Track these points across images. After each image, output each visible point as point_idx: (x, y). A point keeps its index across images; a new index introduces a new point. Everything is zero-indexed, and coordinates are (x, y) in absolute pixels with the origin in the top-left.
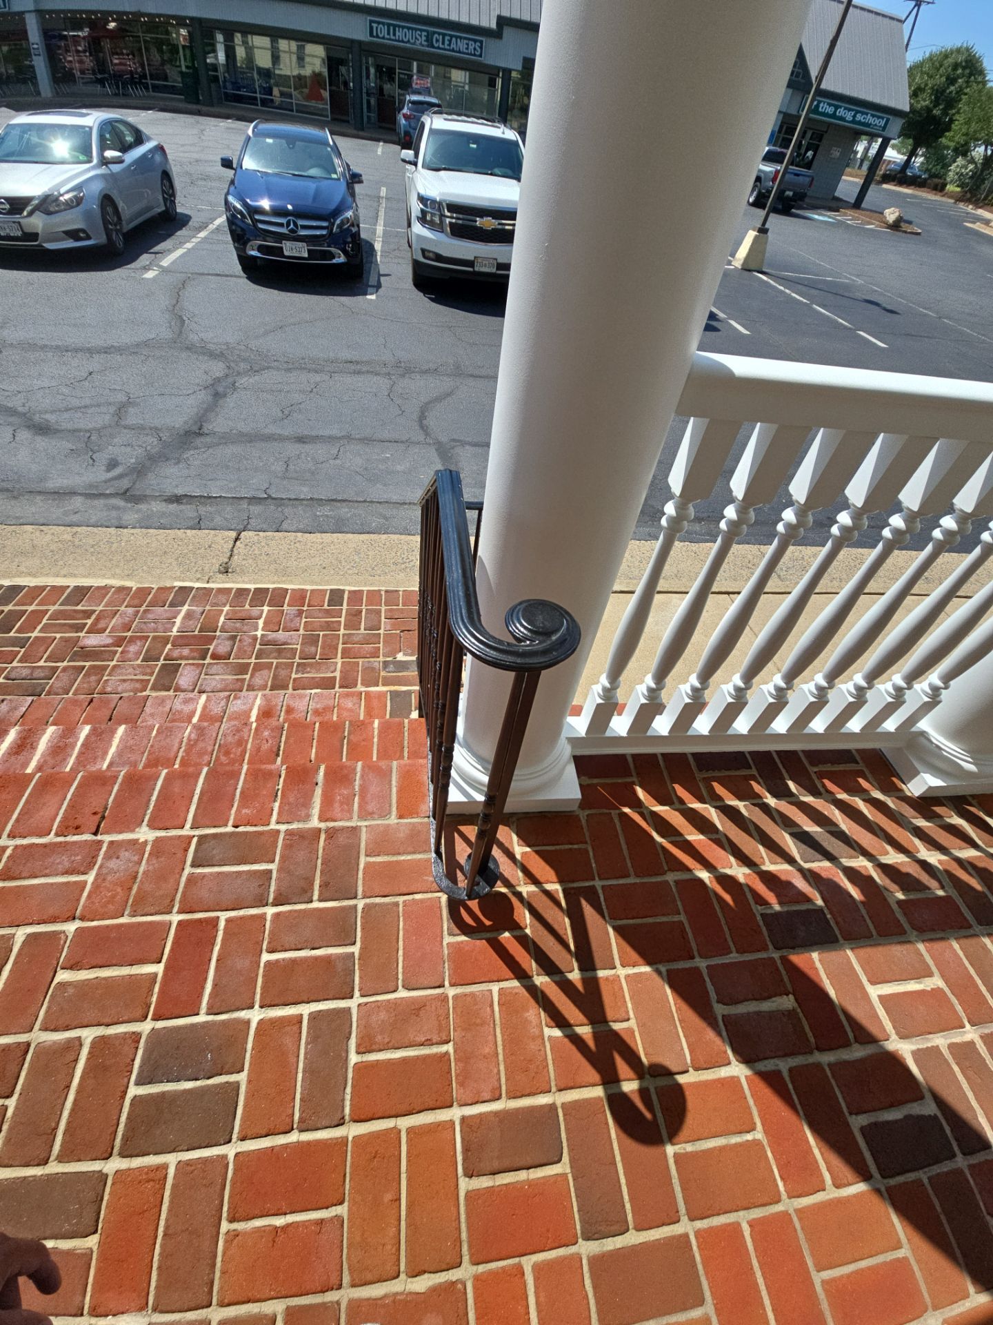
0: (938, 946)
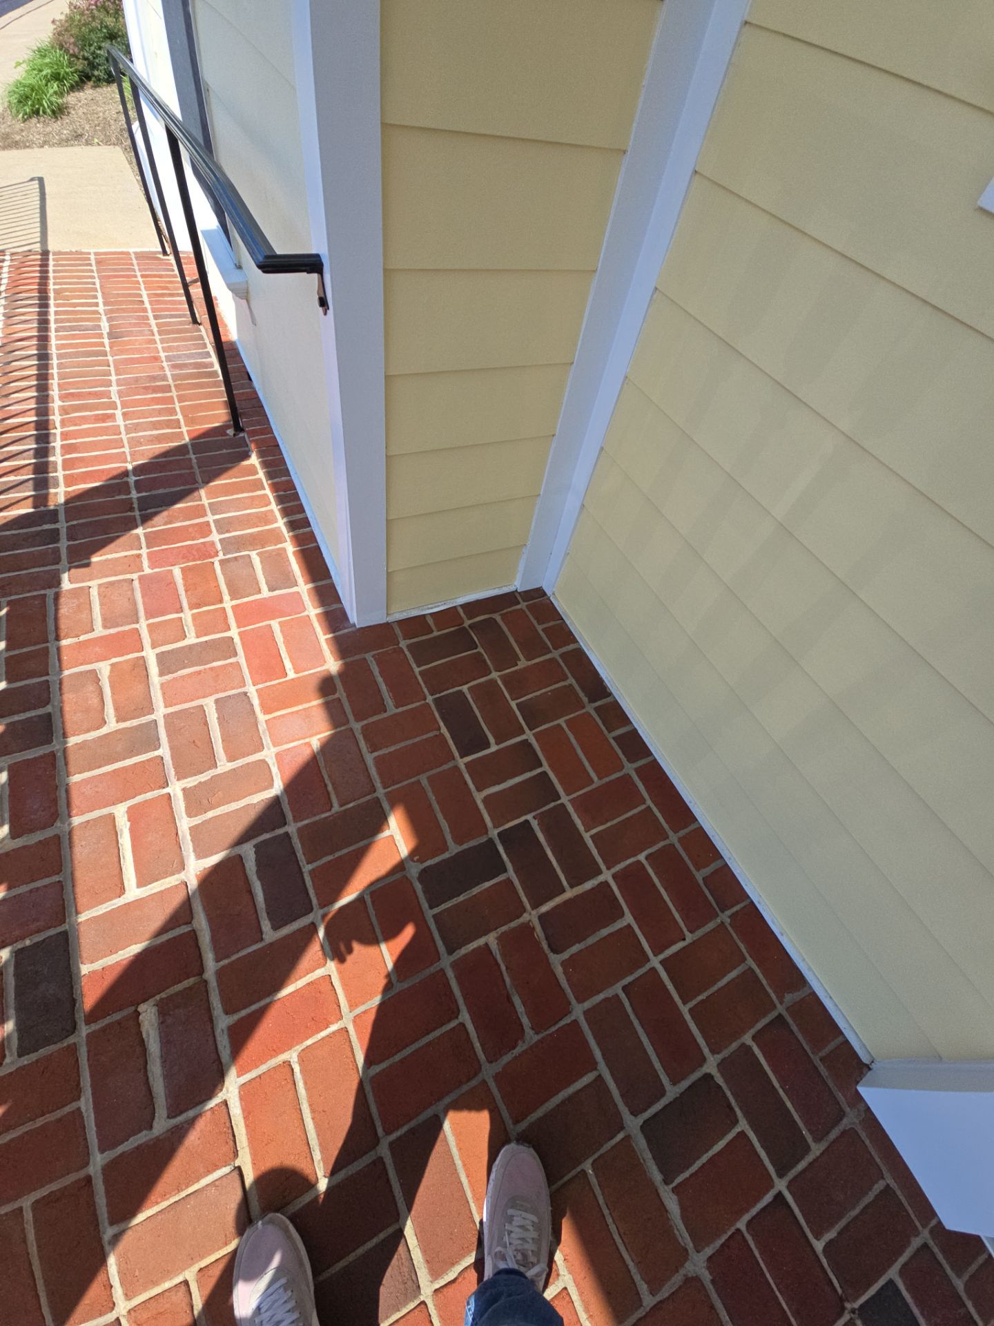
0: (76, 799)
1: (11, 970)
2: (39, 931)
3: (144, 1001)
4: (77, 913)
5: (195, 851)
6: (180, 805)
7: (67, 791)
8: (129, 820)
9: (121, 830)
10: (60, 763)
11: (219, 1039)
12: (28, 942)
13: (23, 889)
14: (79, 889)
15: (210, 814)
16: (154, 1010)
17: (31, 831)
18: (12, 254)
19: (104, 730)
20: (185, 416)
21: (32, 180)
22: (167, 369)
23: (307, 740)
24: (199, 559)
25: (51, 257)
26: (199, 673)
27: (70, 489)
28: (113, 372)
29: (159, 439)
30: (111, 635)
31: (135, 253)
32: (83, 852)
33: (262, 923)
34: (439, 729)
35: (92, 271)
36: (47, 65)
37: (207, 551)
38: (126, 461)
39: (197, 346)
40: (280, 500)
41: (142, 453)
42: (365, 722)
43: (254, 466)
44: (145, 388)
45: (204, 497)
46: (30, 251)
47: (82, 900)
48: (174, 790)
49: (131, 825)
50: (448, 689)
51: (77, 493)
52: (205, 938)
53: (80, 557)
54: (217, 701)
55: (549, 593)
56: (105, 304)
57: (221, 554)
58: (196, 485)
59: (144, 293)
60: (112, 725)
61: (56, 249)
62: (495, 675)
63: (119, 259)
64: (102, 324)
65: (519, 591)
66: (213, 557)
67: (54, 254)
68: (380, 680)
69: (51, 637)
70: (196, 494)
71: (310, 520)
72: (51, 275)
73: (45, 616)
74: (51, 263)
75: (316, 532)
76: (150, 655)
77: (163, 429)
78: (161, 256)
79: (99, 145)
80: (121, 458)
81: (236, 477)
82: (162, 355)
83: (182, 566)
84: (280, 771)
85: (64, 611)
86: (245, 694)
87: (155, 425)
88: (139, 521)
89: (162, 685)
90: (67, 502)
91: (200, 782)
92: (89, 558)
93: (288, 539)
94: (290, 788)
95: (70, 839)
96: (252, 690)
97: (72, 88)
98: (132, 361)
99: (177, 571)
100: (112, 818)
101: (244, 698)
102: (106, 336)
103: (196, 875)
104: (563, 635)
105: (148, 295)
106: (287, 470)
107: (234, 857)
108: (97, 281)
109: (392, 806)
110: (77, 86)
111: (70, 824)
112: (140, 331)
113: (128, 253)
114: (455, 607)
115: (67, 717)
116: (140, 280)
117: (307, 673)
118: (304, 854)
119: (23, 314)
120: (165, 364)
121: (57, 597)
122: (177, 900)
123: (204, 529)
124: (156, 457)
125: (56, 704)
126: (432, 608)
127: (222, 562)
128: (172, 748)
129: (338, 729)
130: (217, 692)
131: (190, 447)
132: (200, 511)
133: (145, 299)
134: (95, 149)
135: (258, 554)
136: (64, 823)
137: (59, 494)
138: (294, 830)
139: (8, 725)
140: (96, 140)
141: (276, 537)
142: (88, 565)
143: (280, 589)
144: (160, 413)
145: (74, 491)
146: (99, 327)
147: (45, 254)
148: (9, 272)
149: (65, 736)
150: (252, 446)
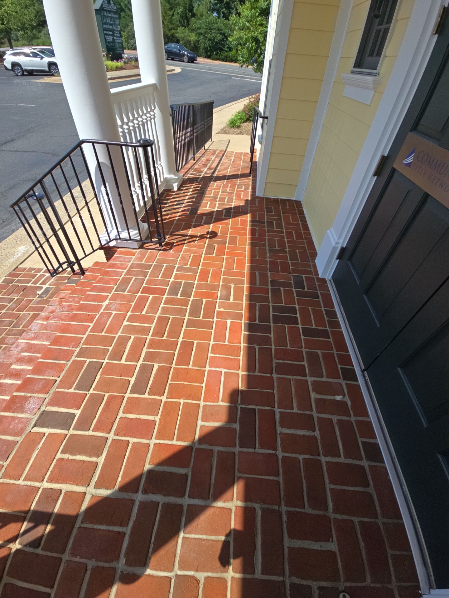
3: (204, 216)
4: (200, 207)
10: (203, 197)
18: (219, 150)
21: (228, 140)
23: (240, 204)
26: (227, 194)
30: (216, 188)
33: (223, 216)
35: (234, 154)
36: (239, 115)
41: (231, 174)
43: (250, 178)
46: (223, 150)
47: (202, 205)
48: (217, 202)
49: (210, 204)
52: (215, 214)
54: (228, 197)
60: (212, 195)
63: (240, 153)
67: (227, 151)
72: (225, 153)
76: (221, 191)
86: (233, 198)
89: (221, 194)
90: (216, 176)
91: (221, 203)
94: (234, 207)
95: (202, 202)
97: (244, 122)
100: (208, 202)
103: (216, 210)
107: (222, 210)
110: (245, 122)
116: (243, 156)
117: (244, 198)
118: (233, 213)
120: (241, 166)
122: (212, 211)
125: (205, 192)
128: (219, 199)
140: (244, 134)
146: (231, 160)
149: (205, 195)
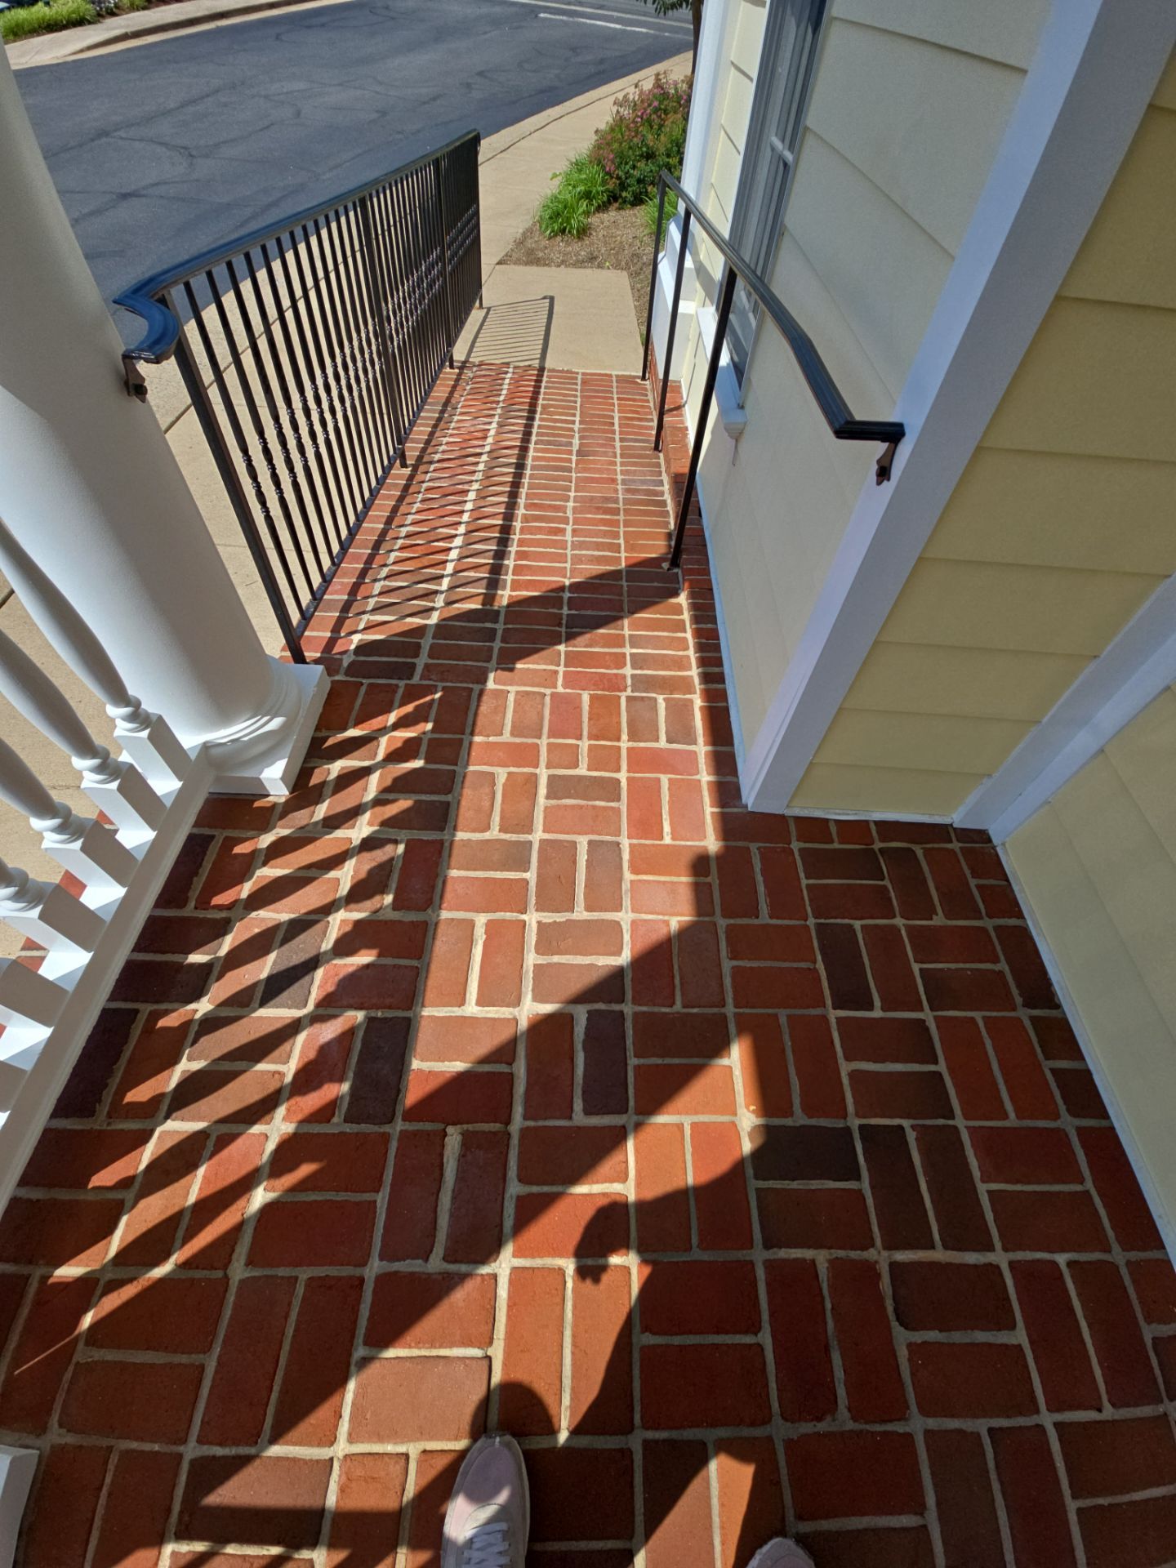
0: (449, 894)
1: (361, 1034)
2: (390, 1007)
3: (454, 1124)
4: (423, 1006)
5: (533, 990)
6: (532, 937)
7: (444, 883)
8: (486, 933)
9: (477, 941)
10: (445, 853)
11: (506, 1204)
12: (379, 1014)
13: (389, 961)
14: (430, 983)
15: (556, 959)
16: (459, 1138)
17: (408, 909)
18: (515, 367)
19: (487, 836)
20: (626, 542)
21: (545, 298)
22: (620, 492)
23: (666, 918)
24: (608, 691)
25: (546, 373)
26: (581, 807)
27: (514, 594)
28: (573, 489)
29: (599, 560)
30: (514, 744)
31: (617, 376)
32: (442, 947)
33: (575, 1099)
34: (815, 962)
35: (576, 390)
37: (617, 684)
38: (565, 577)
39: (652, 473)
40: (700, 648)
41: (581, 571)
42: (732, 921)
43: (680, 605)
44: (598, 508)
45: (626, 627)
46: (530, 366)
47: (430, 995)
48: (530, 919)
49: (486, 939)
50: (836, 918)
51: (519, 598)
52: (520, 1088)
53: (507, 661)
54: (590, 843)
55: (996, 841)
56: (581, 422)
57: (629, 689)
58: (622, 614)
59: (616, 415)
60: (494, 833)
61: (552, 367)
62: (899, 921)
63: (602, 380)
64: (573, 441)
65: (955, 826)
66: (621, 691)
67: (549, 371)
68: (759, 878)
69: (468, 730)
70: (619, 622)
71: (727, 677)
72: (542, 390)
73: (468, 708)
74: (545, 379)
75: (729, 692)
76: (543, 774)
77: (604, 551)
78: (639, 381)
79: (609, 268)
80: (562, 572)
81: (661, 614)
82: (619, 477)
83: (592, 692)
84: (632, 941)
85: (483, 708)
86: (618, 844)
87: (599, 546)
88: (563, 638)
89: (546, 808)
90: (509, 606)
91: (555, 922)
92: (514, 664)
93: (698, 691)
94: (638, 962)
95: (435, 930)
96: (625, 843)
97: (599, 209)
98: (592, 480)
99: (586, 697)
100: (471, 924)
101: (616, 849)
102: (575, 453)
103: (528, 1017)
104: (1005, 901)
105: (620, 417)
106: (715, 617)
107: (567, 1014)
108: (579, 400)
109: (740, 1032)
110: (604, 207)
111: (438, 916)
112: (605, 452)
113: (611, 376)
114: (867, 822)
115: (462, 811)
116: (616, 402)
117: (683, 843)
118: (634, 1044)
119: (513, 425)
120: (620, 487)
121: (481, 693)
122: (504, 1035)
123: (619, 661)
124: (592, 578)
125: (456, 795)
126: (839, 814)
127: (629, 699)
128: (539, 876)
129: (701, 919)
130: (593, 833)
131: (624, 573)
132: (619, 641)
133: (616, 421)
134: (605, 272)
135: (664, 699)
136: (433, 912)
137: (505, 596)
138: (630, 1013)
139: (416, 802)
140: (607, 264)
141: (685, 685)
142: (512, 670)
143: (679, 743)
144: (605, 534)
145: (516, 596)
146: (570, 444)
147: (542, 369)
148: (510, 384)
149: (455, 829)
150: (686, 585)
